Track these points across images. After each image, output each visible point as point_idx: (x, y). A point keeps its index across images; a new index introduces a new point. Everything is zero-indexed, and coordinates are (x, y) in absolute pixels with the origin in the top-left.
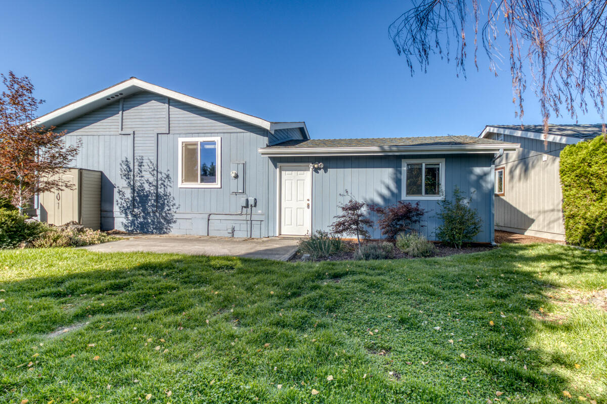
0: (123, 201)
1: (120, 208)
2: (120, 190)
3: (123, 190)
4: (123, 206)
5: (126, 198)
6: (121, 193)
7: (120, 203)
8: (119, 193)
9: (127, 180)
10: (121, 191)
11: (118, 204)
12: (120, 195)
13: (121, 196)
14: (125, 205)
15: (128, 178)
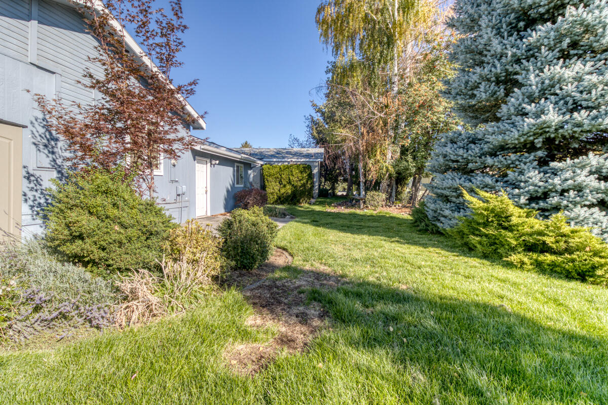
0: (38, 195)
1: (32, 207)
2: (31, 172)
3: (37, 173)
4: (39, 204)
5: (43, 187)
6: (32, 178)
7: (32, 198)
8: (28, 178)
9: (50, 155)
10: (32, 175)
11: (26, 200)
12: (30, 182)
13: (32, 185)
14: (42, 201)
15: (53, 153)
